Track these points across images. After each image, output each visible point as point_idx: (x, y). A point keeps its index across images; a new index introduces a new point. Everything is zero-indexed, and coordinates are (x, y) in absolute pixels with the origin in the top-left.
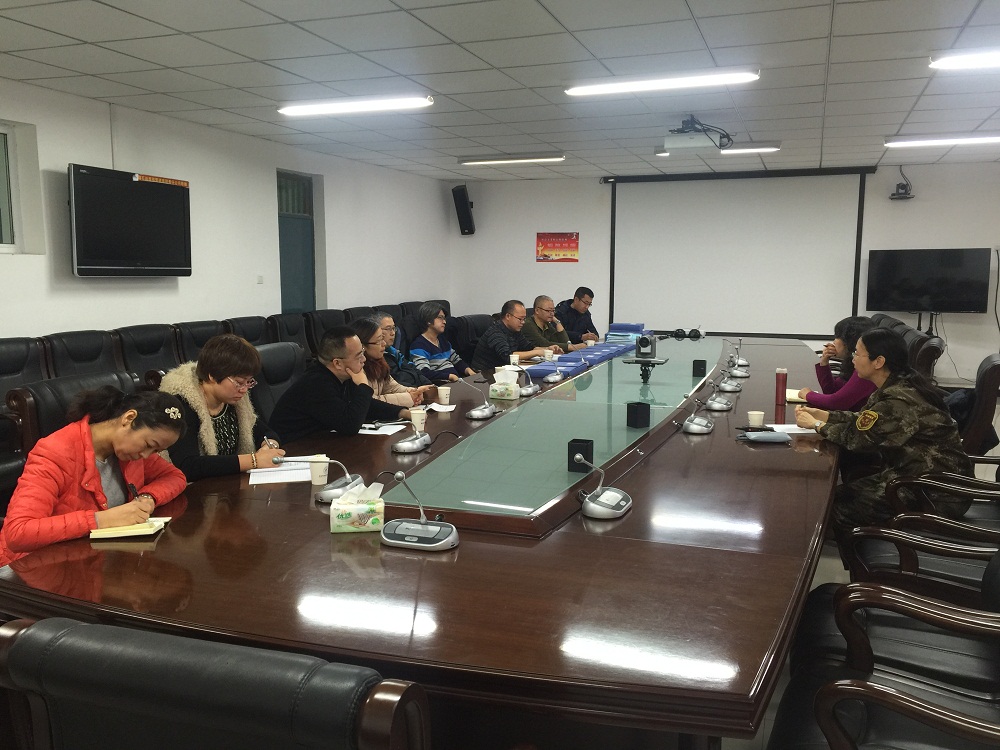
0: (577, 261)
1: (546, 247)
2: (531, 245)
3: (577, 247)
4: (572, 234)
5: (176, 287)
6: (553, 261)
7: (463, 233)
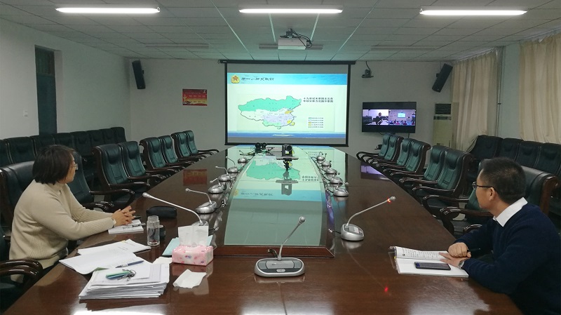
0: (206, 105)
1: (188, 97)
3: (206, 97)
4: (203, 90)
6: (192, 105)
7: (138, 88)
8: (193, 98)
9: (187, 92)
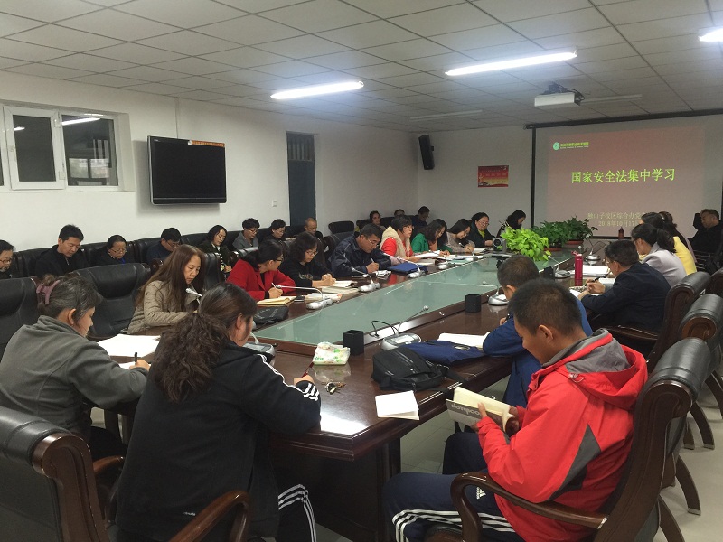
0: (507, 186)
1: (485, 177)
2: (474, 176)
3: (507, 176)
4: (503, 167)
5: (218, 210)
6: (490, 186)
7: (425, 168)
8: (490, 177)
9: (484, 171)
